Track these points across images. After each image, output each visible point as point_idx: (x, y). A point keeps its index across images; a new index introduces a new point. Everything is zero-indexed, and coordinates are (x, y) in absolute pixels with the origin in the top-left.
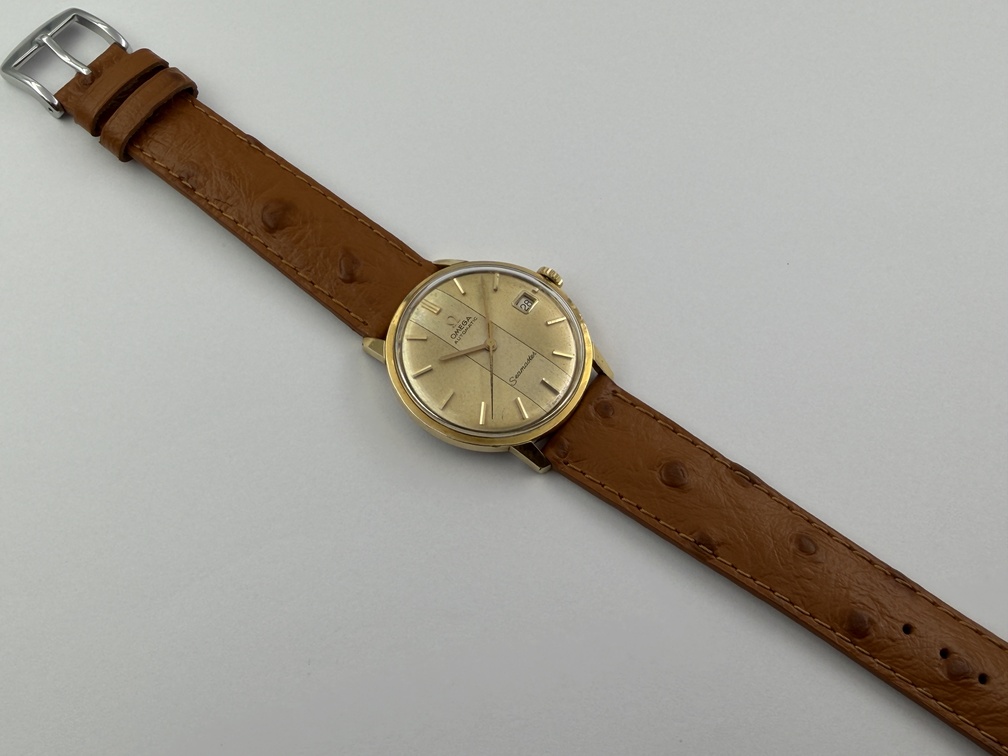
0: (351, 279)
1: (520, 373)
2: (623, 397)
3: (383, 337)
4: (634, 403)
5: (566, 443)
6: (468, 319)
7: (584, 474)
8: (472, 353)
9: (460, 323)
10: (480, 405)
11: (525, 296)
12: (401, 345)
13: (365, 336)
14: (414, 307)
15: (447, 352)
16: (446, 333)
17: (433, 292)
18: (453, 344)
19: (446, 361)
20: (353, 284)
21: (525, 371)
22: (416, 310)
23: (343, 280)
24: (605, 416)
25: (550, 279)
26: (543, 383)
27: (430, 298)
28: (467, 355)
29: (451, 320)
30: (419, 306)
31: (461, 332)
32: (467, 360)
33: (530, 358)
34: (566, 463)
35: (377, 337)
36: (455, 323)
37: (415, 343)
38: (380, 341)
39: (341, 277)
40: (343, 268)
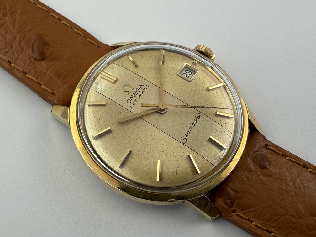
0: (43, 57)
1: (189, 132)
2: (275, 149)
3: (68, 105)
4: (284, 154)
5: (232, 192)
6: (141, 86)
7: (251, 222)
8: (146, 115)
9: (135, 90)
10: (157, 162)
11: (187, 67)
12: (83, 111)
13: (54, 104)
14: (94, 79)
15: (124, 116)
16: (122, 99)
17: (110, 66)
18: (129, 108)
19: (123, 123)
20: (43, 63)
21: (193, 131)
22: (96, 81)
23: (35, 59)
24: (262, 167)
25: (206, 54)
26: (211, 140)
27: (108, 70)
28: (141, 117)
29: (126, 88)
30: (99, 78)
31: (135, 98)
32: (141, 122)
33: (197, 119)
34: (234, 212)
35: (64, 105)
36: (130, 90)
37: (96, 108)
38: (66, 108)
39: (34, 56)
40: (36, 49)
